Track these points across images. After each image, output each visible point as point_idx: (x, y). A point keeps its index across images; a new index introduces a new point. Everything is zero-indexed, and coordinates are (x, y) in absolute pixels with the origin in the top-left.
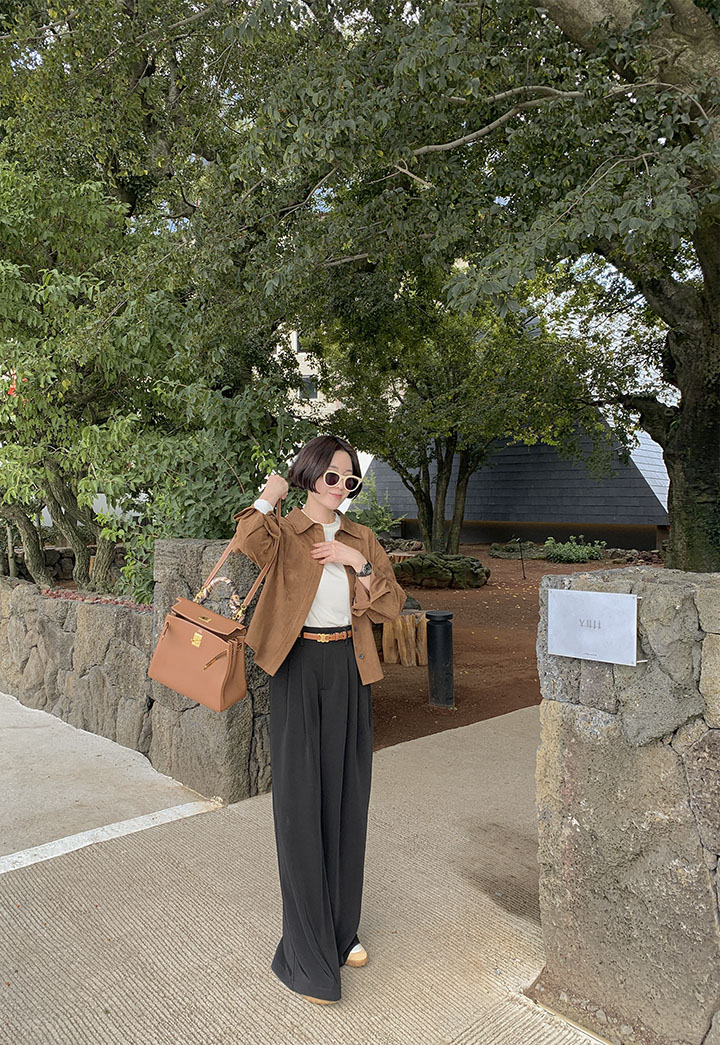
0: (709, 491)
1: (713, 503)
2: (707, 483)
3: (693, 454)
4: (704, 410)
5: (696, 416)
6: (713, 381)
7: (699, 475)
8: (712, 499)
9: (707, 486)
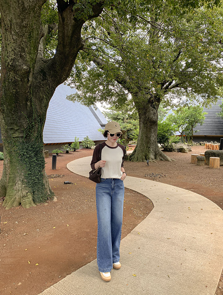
0: (19, 131)
1: (22, 137)
2: (18, 126)
3: (8, 109)
4: (9, 82)
5: (5, 86)
6: (10, 63)
7: (12, 121)
8: (21, 135)
9: (17, 128)
